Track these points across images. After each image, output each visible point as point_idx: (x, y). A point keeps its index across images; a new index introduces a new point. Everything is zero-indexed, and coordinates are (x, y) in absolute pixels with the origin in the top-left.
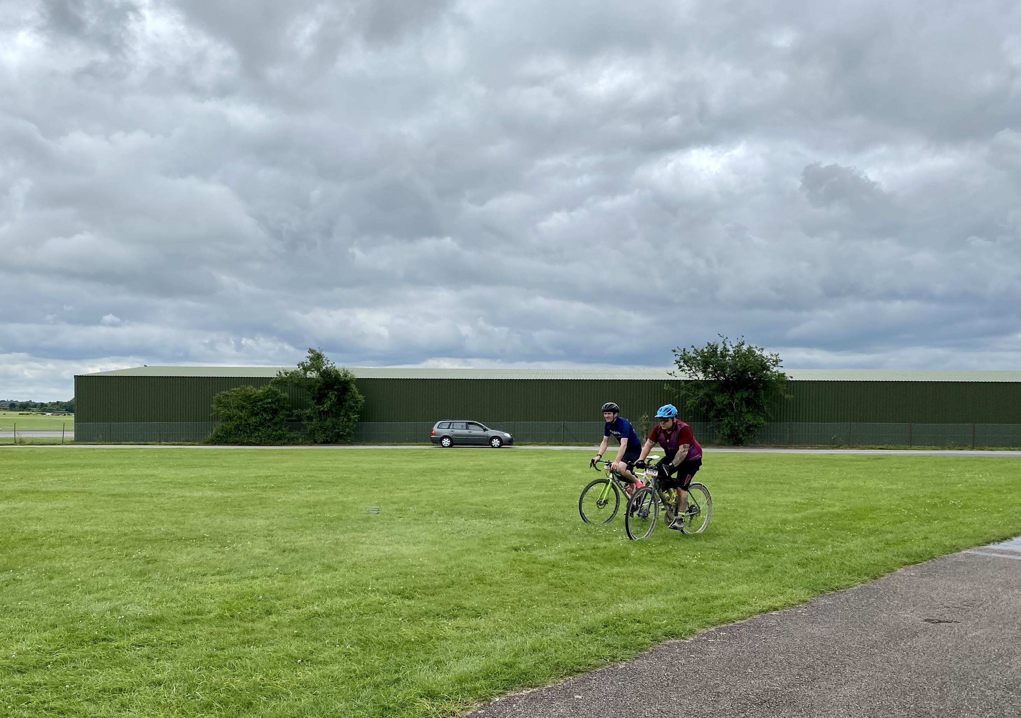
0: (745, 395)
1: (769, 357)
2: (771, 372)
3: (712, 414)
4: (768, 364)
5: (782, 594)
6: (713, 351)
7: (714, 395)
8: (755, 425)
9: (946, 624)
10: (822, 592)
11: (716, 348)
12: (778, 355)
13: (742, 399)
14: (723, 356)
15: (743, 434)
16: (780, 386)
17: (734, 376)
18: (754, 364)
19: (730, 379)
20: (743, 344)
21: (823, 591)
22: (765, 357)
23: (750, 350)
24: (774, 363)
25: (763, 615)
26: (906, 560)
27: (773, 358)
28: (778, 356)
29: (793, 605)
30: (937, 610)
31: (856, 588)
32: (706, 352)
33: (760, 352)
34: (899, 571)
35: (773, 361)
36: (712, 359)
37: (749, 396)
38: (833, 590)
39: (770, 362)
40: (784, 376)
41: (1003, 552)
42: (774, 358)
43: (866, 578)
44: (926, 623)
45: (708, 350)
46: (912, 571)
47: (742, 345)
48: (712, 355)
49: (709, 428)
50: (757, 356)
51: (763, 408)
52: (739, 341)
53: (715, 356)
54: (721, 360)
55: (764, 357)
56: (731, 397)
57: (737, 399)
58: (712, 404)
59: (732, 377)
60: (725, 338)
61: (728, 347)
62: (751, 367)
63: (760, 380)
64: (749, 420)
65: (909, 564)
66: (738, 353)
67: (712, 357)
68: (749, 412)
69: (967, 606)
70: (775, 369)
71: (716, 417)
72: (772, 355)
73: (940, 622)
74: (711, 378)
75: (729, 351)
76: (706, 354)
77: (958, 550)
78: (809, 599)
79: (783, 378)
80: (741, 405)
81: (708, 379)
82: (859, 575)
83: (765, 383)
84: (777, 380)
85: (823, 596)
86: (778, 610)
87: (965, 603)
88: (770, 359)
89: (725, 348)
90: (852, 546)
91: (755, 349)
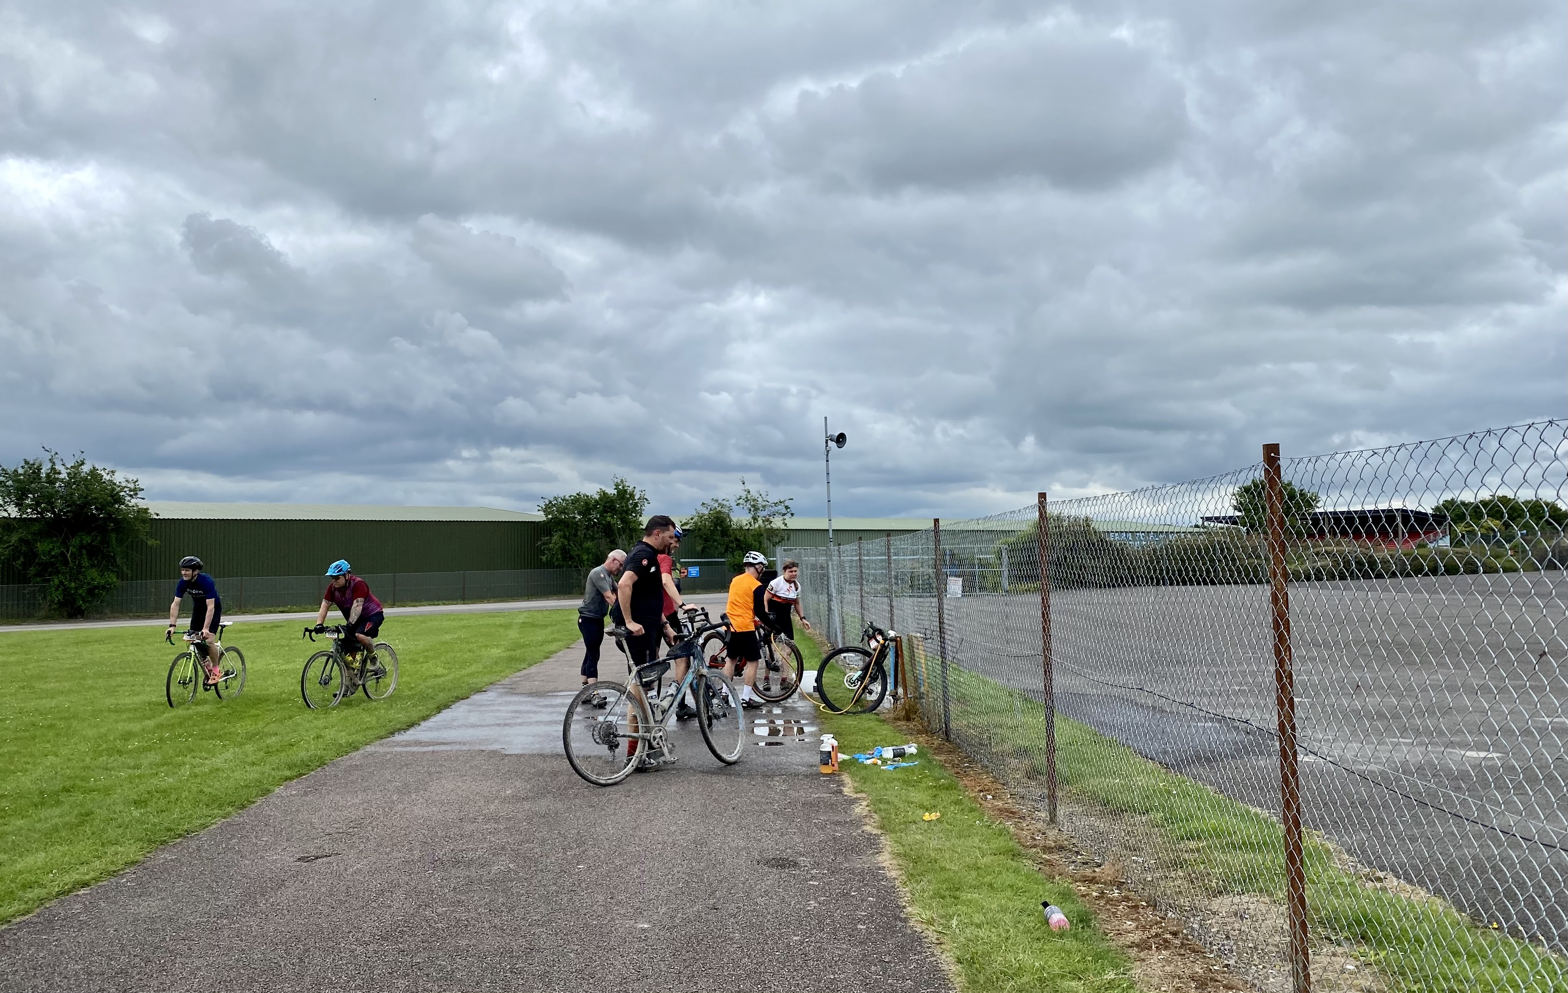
0: (87, 539)
1: (124, 484)
2: (127, 506)
3: (32, 570)
4: (122, 494)
5: (99, 858)
6: (34, 472)
7: (36, 541)
8: (102, 586)
9: (325, 859)
10: (163, 842)
11: (39, 469)
12: (137, 481)
13: (82, 547)
14: (51, 481)
15: (83, 601)
16: (139, 526)
17: (68, 511)
18: (101, 494)
19: (62, 515)
20: (83, 464)
21: (165, 841)
22: (118, 483)
23: (93, 472)
24: (132, 493)
25: (63, 898)
26: (288, 773)
27: (129, 485)
28: (137, 484)
29: (114, 872)
30: (316, 841)
31: (214, 826)
32: (21, 474)
33: (109, 476)
34: (277, 790)
35: (130, 491)
36: (33, 485)
37: (92, 541)
38: (180, 836)
39: (125, 492)
40: (147, 513)
41: (408, 744)
42: (132, 486)
43: (230, 809)
44: (298, 863)
45: (25, 472)
46: (295, 788)
47: (81, 465)
48: (32, 479)
49: (28, 593)
50: (104, 482)
51: (115, 560)
52: (77, 458)
53: (37, 480)
54: (47, 487)
55: (115, 484)
56: (65, 544)
57: (74, 546)
58: (31, 556)
59: (65, 513)
60: (53, 454)
61: (59, 467)
62: (95, 498)
63: (109, 517)
64: (93, 579)
65: (290, 779)
66: (74, 478)
67: (32, 482)
68: (93, 566)
69: (354, 828)
70: (134, 501)
71: (38, 575)
72: (127, 481)
73: (317, 858)
74: (30, 514)
75: (60, 473)
76: (22, 477)
77: (357, 749)
78: (141, 858)
79: (144, 515)
80: (80, 556)
81: (25, 516)
82: (220, 807)
83: (116, 521)
84: (136, 518)
85: (164, 849)
86: (89, 886)
87: (351, 824)
88: (125, 487)
89: (53, 469)
90: (218, 761)
91: (102, 473)
